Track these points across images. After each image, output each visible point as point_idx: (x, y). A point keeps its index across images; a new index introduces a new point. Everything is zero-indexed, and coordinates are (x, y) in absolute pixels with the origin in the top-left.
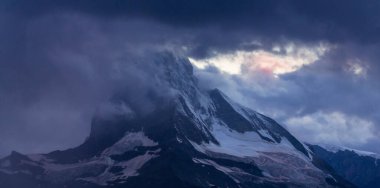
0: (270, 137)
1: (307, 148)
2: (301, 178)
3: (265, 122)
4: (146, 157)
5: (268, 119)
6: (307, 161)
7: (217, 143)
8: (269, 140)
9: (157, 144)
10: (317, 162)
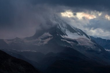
0: (80, 34)
1: (89, 37)
2: (88, 44)
3: (79, 30)
4: (49, 39)
5: (80, 30)
6: (89, 40)
7: (67, 35)
8: (80, 35)
9: (52, 36)
10: (92, 40)
